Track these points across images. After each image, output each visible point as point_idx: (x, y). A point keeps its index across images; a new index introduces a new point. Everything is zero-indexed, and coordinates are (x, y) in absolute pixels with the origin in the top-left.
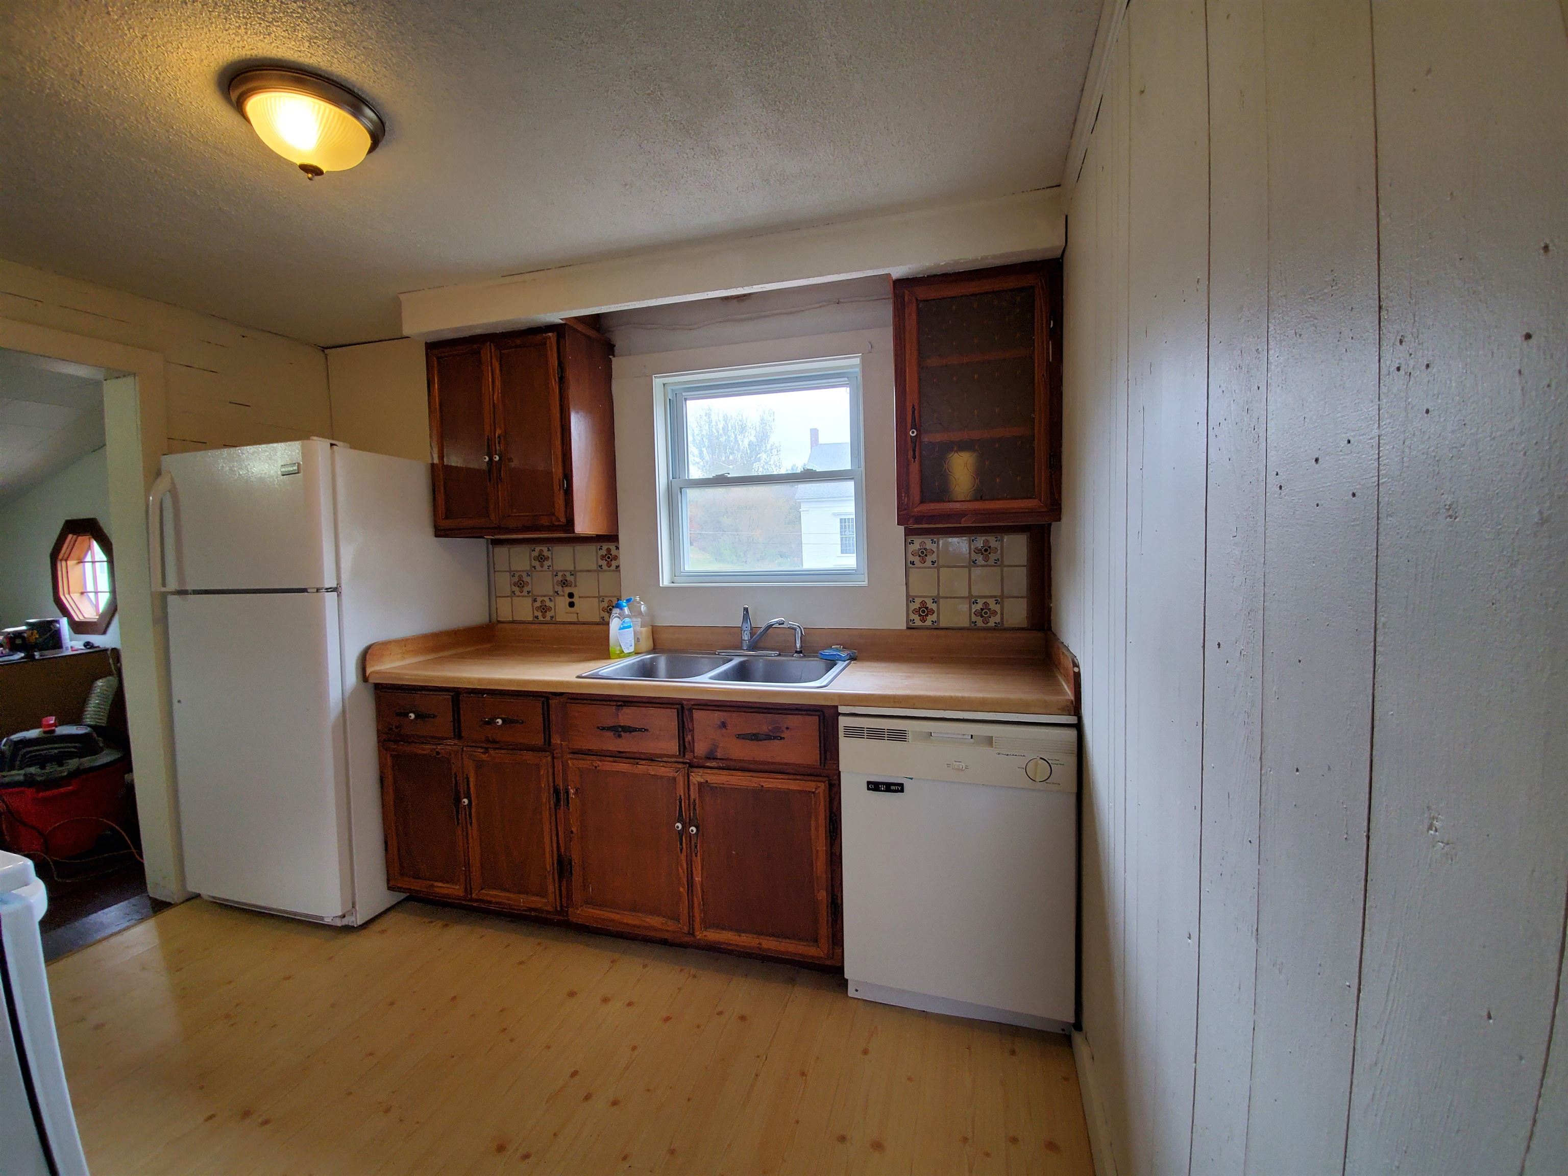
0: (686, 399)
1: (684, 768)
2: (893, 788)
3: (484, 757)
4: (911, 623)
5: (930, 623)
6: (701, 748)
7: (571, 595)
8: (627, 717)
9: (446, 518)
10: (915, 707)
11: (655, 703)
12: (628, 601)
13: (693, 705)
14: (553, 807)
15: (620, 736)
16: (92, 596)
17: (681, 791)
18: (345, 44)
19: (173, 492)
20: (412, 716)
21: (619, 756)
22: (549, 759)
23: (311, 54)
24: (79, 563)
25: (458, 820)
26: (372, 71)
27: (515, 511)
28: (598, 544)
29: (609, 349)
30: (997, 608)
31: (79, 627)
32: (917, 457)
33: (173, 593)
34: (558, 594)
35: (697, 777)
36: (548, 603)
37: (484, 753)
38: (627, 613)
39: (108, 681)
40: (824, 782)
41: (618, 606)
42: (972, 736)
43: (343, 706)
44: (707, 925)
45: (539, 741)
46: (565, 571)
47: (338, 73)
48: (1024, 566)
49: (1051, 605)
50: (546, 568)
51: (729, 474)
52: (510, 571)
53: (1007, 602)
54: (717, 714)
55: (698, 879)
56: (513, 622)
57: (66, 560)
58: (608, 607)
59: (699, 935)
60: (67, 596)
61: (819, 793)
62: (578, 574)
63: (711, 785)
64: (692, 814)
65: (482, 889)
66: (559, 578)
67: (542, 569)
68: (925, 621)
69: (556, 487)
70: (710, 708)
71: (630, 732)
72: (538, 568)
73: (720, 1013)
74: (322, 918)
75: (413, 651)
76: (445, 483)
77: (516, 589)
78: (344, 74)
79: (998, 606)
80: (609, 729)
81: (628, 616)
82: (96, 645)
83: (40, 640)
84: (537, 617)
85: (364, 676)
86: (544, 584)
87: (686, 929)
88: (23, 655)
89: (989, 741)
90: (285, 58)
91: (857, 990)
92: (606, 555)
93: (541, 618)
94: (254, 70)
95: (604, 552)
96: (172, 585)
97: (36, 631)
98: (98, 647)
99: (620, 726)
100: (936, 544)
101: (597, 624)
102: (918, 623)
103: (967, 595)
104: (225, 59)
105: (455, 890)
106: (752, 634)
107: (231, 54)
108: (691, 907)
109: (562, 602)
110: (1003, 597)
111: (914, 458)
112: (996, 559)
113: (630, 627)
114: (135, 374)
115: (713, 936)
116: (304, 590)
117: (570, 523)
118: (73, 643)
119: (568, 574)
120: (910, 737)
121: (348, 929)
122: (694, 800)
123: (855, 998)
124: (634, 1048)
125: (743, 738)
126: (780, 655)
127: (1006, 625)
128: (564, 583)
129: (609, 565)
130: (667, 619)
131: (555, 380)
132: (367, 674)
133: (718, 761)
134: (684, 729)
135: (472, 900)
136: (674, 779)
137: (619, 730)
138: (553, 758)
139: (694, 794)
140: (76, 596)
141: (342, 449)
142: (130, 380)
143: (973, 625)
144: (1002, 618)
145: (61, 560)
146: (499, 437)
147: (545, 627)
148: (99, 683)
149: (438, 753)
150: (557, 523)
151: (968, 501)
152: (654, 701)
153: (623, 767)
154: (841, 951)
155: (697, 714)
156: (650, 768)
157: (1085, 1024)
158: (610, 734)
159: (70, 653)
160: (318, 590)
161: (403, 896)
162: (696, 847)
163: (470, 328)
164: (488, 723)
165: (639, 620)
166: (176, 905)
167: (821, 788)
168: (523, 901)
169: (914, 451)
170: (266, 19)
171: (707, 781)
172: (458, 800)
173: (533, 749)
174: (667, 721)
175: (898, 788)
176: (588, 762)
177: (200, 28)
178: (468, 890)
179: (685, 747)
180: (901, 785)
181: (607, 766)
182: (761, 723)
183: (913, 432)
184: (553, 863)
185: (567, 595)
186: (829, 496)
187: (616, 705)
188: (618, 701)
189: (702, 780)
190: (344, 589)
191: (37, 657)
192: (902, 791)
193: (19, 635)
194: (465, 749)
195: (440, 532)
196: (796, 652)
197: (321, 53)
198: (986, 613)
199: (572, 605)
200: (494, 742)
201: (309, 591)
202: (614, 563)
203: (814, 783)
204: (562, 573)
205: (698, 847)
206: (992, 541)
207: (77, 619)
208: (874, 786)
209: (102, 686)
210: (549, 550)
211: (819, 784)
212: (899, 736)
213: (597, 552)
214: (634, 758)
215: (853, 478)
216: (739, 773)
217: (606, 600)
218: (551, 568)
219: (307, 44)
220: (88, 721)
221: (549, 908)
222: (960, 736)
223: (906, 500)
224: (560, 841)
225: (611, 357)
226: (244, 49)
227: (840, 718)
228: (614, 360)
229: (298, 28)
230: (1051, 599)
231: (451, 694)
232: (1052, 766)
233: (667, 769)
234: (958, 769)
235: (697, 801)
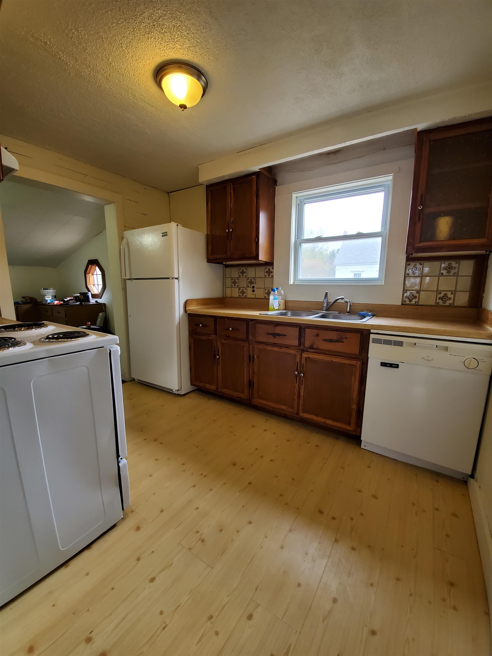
0: (305, 204)
1: (300, 351)
2: (394, 366)
3: (225, 342)
4: (404, 302)
5: (414, 303)
6: (307, 344)
7: (253, 287)
8: (279, 330)
9: (212, 255)
10: (409, 332)
11: (290, 325)
12: (277, 289)
13: (306, 327)
14: (248, 362)
15: (275, 337)
16: (97, 286)
17: (298, 360)
18: (200, 48)
19: (128, 244)
20: (201, 325)
21: (274, 345)
22: (248, 344)
23: (187, 55)
24: (92, 275)
25: (215, 363)
26: (208, 59)
27: (236, 251)
28: (265, 267)
29: (275, 182)
30: (452, 296)
31: (94, 296)
32: (421, 219)
33: (128, 279)
34: (248, 287)
35: (305, 355)
36: (245, 290)
37: (225, 340)
38: (276, 293)
39: (103, 314)
40: (360, 361)
41: (273, 290)
42: (437, 346)
43: (179, 321)
44: (304, 411)
45: (244, 337)
46: (251, 278)
47: (196, 62)
48: (470, 276)
49: (484, 295)
50: (244, 276)
51: (322, 236)
52: (231, 278)
53: (458, 294)
54: (315, 331)
55: (302, 394)
56: (231, 297)
57: (89, 274)
58: (268, 292)
59: (301, 415)
60: (90, 286)
61: (357, 365)
62: (257, 279)
63: (311, 358)
64: (302, 369)
65: (222, 388)
66: (249, 280)
67: (243, 277)
68: (411, 302)
69: (253, 241)
70: (312, 328)
71: (280, 336)
72: (241, 276)
73: (308, 443)
74: (172, 390)
75: (200, 304)
76: (211, 241)
77: (233, 285)
78: (197, 62)
79: (453, 295)
80: (271, 334)
81: (277, 295)
82: (99, 302)
83: (84, 299)
84: (240, 296)
85: (185, 311)
86: (243, 283)
87: (296, 412)
88: (79, 303)
89: (446, 349)
90: (178, 58)
91: (365, 446)
92: (268, 271)
93: (242, 296)
94: (166, 66)
95: (267, 270)
96: (128, 277)
97: (82, 296)
98: (99, 303)
99: (276, 333)
100: (422, 265)
101: (263, 299)
102: (408, 302)
103: (435, 289)
104: (158, 62)
105: (213, 387)
106: (327, 305)
107: (160, 60)
108: (298, 404)
109: (250, 290)
110: (456, 291)
111: (419, 220)
112: (455, 272)
113: (277, 299)
114: (114, 202)
115: (306, 416)
116: (168, 278)
117: (257, 257)
118: (93, 301)
119: (253, 279)
120: (405, 345)
121: (179, 395)
122: (303, 364)
123: (364, 449)
124: (277, 446)
125: (326, 341)
126: (339, 313)
127: (456, 304)
128: (251, 282)
129: (269, 275)
130: (292, 297)
131: (255, 196)
132: (187, 310)
133: (314, 350)
134: (301, 336)
135: (219, 392)
136: (296, 355)
137: (275, 335)
138: (249, 344)
139: (303, 361)
140: (92, 286)
141: (180, 226)
142: (113, 205)
143: (437, 304)
144: (454, 301)
145: (87, 274)
146: (232, 222)
147: (243, 299)
148: (100, 314)
149: (209, 339)
150: (252, 256)
151: (446, 240)
152: (290, 324)
153: (276, 349)
154: (360, 429)
155: (307, 330)
156: (286, 350)
157: (477, 475)
158: (271, 336)
159: (91, 303)
160: (173, 278)
161: (196, 388)
162: (302, 382)
163: (224, 176)
164: (226, 329)
165: (281, 297)
166: (128, 382)
167: (359, 364)
168: (236, 394)
169: (420, 217)
170: (174, 41)
171: (309, 357)
172: (215, 357)
173: (243, 340)
174: (295, 332)
175: (397, 366)
176: (262, 346)
177: (151, 49)
178: (217, 388)
179: (301, 344)
180: (398, 365)
181: (269, 348)
182: (334, 335)
183: (420, 207)
184: (247, 382)
185: (252, 287)
186: (350, 263)
187: (275, 325)
188: (276, 324)
189: (307, 356)
190: (180, 279)
191: (83, 304)
192: (398, 367)
193: (78, 296)
194: (218, 338)
195: (209, 261)
196: (347, 312)
197: (191, 53)
198: (445, 299)
199: (253, 291)
200: (228, 337)
201: (170, 278)
202: (271, 275)
203: (355, 361)
204: (250, 278)
205: (303, 382)
206: (454, 264)
207: (93, 293)
208: (384, 364)
209: (101, 315)
210: (246, 269)
211: (358, 362)
212: (400, 344)
213: (264, 270)
214: (281, 346)
215: (381, 236)
216: (324, 355)
217: (267, 289)
218: (246, 277)
219: (187, 50)
220: (98, 324)
221: (245, 398)
222: (431, 346)
223: (412, 241)
224: (250, 375)
225: (275, 186)
226: (165, 56)
227: (371, 335)
228: (276, 187)
229: (185, 43)
230: (484, 292)
231: (214, 318)
232: (479, 362)
233: (293, 351)
234: (428, 360)
235: (304, 364)
